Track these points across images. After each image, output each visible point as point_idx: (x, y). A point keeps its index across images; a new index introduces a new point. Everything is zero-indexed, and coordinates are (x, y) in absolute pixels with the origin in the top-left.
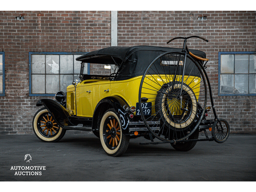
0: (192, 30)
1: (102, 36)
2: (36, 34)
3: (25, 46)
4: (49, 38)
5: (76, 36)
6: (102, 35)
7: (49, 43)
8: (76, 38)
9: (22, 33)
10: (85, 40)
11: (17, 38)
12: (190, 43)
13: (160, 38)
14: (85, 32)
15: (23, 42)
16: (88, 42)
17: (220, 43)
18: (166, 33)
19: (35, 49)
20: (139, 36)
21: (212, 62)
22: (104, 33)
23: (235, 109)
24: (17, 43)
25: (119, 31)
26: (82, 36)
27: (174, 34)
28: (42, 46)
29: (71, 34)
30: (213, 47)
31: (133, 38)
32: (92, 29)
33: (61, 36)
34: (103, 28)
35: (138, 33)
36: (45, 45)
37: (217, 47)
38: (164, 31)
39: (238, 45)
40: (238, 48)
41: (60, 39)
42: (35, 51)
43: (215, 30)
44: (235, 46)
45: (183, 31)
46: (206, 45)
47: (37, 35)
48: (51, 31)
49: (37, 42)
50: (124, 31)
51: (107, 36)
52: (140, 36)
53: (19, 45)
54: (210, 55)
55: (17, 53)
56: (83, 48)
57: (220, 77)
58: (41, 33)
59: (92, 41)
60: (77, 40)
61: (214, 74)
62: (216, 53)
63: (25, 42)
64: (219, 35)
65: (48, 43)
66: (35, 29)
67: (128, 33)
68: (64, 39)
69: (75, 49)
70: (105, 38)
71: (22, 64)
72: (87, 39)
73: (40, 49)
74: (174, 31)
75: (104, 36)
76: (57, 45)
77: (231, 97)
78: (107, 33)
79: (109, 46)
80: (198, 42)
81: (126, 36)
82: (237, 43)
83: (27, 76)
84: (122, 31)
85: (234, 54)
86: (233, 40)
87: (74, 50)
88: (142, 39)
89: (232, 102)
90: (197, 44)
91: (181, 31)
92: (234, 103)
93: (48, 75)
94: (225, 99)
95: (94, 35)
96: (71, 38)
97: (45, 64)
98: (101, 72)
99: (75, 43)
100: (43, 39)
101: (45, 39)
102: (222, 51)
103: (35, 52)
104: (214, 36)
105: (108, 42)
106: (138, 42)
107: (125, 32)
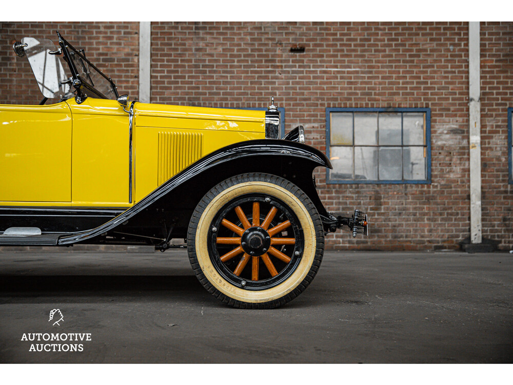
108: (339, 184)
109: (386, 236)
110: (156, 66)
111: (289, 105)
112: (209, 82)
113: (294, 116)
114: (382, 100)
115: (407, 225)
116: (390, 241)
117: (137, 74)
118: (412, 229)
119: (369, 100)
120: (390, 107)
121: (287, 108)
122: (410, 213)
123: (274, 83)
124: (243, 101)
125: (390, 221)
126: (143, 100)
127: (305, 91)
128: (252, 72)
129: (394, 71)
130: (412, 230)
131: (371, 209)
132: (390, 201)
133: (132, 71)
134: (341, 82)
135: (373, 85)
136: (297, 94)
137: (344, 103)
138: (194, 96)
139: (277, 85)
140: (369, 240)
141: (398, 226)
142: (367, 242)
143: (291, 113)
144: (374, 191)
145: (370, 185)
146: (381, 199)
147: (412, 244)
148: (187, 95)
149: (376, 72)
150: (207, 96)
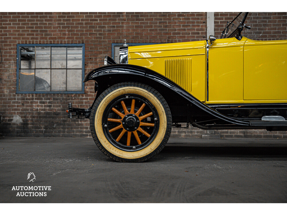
1: (196, 24)
2: (121, 23)
3: (108, 37)
4: (134, 27)
5: (165, 25)
6: (195, 22)
7: (135, 33)
8: (166, 26)
9: (105, 23)
10: (176, 29)
11: (98, 28)
14: (176, 20)
15: (106, 32)
16: (179, 32)
18: (272, 19)
19: (119, 40)
22: (198, 21)
24: (99, 34)
25: (216, 19)
26: (173, 25)
28: (127, 37)
29: (160, 23)
32: (185, 16)
33: (149, 25)
34: (197, 15)
36: (130, 36)
41: (147, 29)
42: (119, 42)
47: (121, 25)
48: (137, 20)
49: (121, 32)
51: (201, 24)
53: (101, 35)
55: (99, 45)
56: (173, 38)
58: (125, 22)
59: (185, 30)
60: (166, 29)
63: (108, 32)
65: (133, 33)
66: (119, 18)
68: (152, 28)
69: (165, 40)
70: (199, 27)
72: (178, 28)
75: (199, 24)
76: (144, 35)
78: (202, 21)
79: (204, 35)
84: (220, 19)
87: (163, 41)
95: (186, 23)
96: (160, 26)
99: (165, 33)
100: (128, 29)
101: (130, 29)
105: (203, 30)
107: (223, 20)
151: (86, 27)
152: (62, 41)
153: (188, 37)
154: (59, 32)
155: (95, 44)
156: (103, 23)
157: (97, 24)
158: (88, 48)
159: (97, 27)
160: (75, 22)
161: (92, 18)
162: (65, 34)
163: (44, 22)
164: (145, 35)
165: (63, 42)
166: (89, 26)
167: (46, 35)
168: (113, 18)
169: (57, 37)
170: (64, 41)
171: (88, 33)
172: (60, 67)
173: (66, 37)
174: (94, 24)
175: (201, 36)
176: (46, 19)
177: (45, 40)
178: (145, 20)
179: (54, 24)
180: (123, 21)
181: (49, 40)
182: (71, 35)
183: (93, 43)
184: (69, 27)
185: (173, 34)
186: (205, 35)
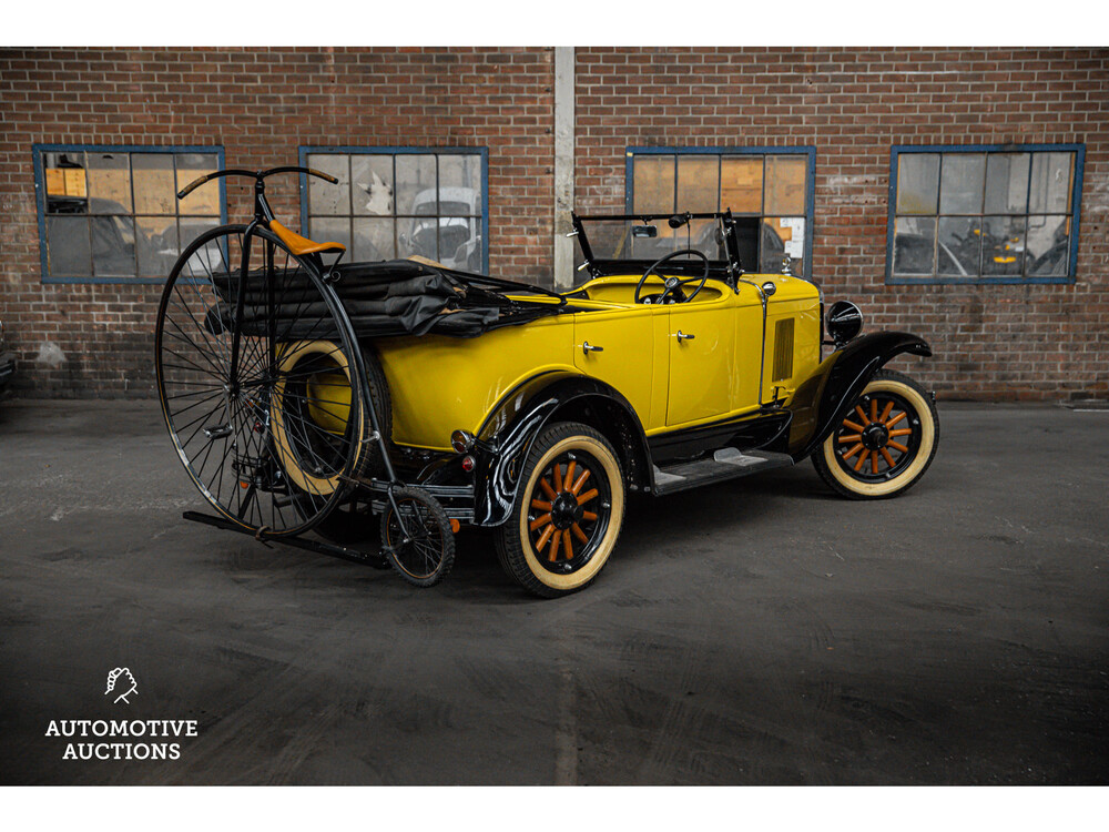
0: (811, 74)
1: (526, 95)
2: (321, 88)
3: (287, 127)
4: (359, 101)
5: (443, 95)
6: (525, 90)
7: (362, 118)
8: (446, 100)
9: (277, 87)
10: (471, 108)
11: (260, 102)
12: (804, 116)
13: (709, 101)
14: (472, 83)
15: (280, 115)
16: (480, 116)
17: (896, 117)
18: (728, 84)
19: (319, 136)
20: (642, 93)
21: (871, 178)
22: (531, 85)
23: (934, 325)
24: (262, 118)
25: (579, 80)
26: (465, 95)
27: (754, 88)
28: (339, 129)
29: (429, 89)
30: (877, 130)
31: (623, 101)
32: (496, 71)
33: (398, 94)
34: (530, 69)
35: (640, 86)
36: (348, 126)
37: (887, 130)
38: (721, 77)
39: (954, 123)
40: (953, 135)
41: (395, 105)
42: (319, 144)
43: (885, 76)
44: (945, 127)
45: (782, 77)
46: (854, 125)
47: (321, 93)
48: (365, 80)
49: (322, 114)
50: (597, 80)
51: (542, 96)
52: (645, 95)
53: (268, 123)
54: (866, 155)
56: (465, 134)
57: (893, 227)
58: (334, 87)
59: (496, 110)
60: (447, 109)
61: (875, 217)
62: (883, 148)
63: (287, 115)
64: (896, 91)
65: (357, 118)
66: (316, 74)
67: (609, 85)
68: (407, 105)
69: (442, 138)
70: (535, 103)
71: (279, 184)
72: (478, 106)
73: (334, 136)
74: (752, 77)
75: (534, 95)
76: (385, 125)
77: (925, 287)
78: (542, 86)
80: (829, 116)
81: (602, 96)
82: (950, 119)
83: (294, 222)
84: (590, 80)
85: (940, 153)
86: (939, 108)
87: (437, 141)
88: (652, 105)
89: (927, 304)
90: (825, 120)
91: (777, 77)
92: (934, 305)
93: (358, 219)
94: (906, 295)
95: (500, 91)
96: (428, 100)
97: (350, 183)
98: (522, 210)
99: (442, 118)
100: (341, 105)
101: (347, 106)
102: (902, 142)
103: (316, 146)
104: (881, 95)
105: (545, 113)
106: (639, 115)
107: (599, 83)
108: (908, 285)
109: (986, 377)
110: (585, 69)
111: (825, 140)
112: (680, 98)
113: (833, 161)
114: (996, 130)
115: (1024, 357)
116: (992, 384)
117: (550, 86)
118: (1033, 363)
119: (970, 131)
120: (1010, 143)
121: (819, 146)
122: (1033, 336)
123: (799, 100)
124: (741, 135)
125: (995, 350)
126: (562, 134)
127: (855, 115)
128: (759, 79)
129: (1023, 74)
130: (1033, 366)
131: (963, 329)
132: (998, 314)
133: (542, 80)
134: (923, 96)
135: (981, 103)
136: (841, 120)
137: (925, 137)
138: (652, 125)
139: (803, 104)
140: (955, 383)
141: (1009, 360)
142: (952, 387)
143: (828, 156)
144: (971, 297)
145: (964, 287)
146: (982, 311)
147: (1032, 390)
148: (641, 124)
149: (989, 77)
150: (677, 125)
151: (226, 99)
152: (160, 137)
153: (505, 131)
154: (150, 113)
155: (251, 148)
156: (272, 87)
157: (257, 89)
158: (235, 158)
159: (255, 98)
160: (192, 84)
161: (241, 74)
162: (167, 119)
163: (106, 82)
164: (389, 124)
165: (163, 143)
166: (232, 95)
167: (113, 119)
168: (299, 74)
169: (144, 125)
170: (166, 138)
171: (233, 116)
172: (160, 212)
173: (171, 125)
174: (247, 91)
175: (540, 129)
176: (108, 72)
177: (112, 135)
178: (389, 82)
179: (131, 88)
180: (328, 84)
181: (123, 135)
182: (185, 122)
183: (246, 145)
184: (175, 98)
185: (464, 123)
186: (550, 126)
